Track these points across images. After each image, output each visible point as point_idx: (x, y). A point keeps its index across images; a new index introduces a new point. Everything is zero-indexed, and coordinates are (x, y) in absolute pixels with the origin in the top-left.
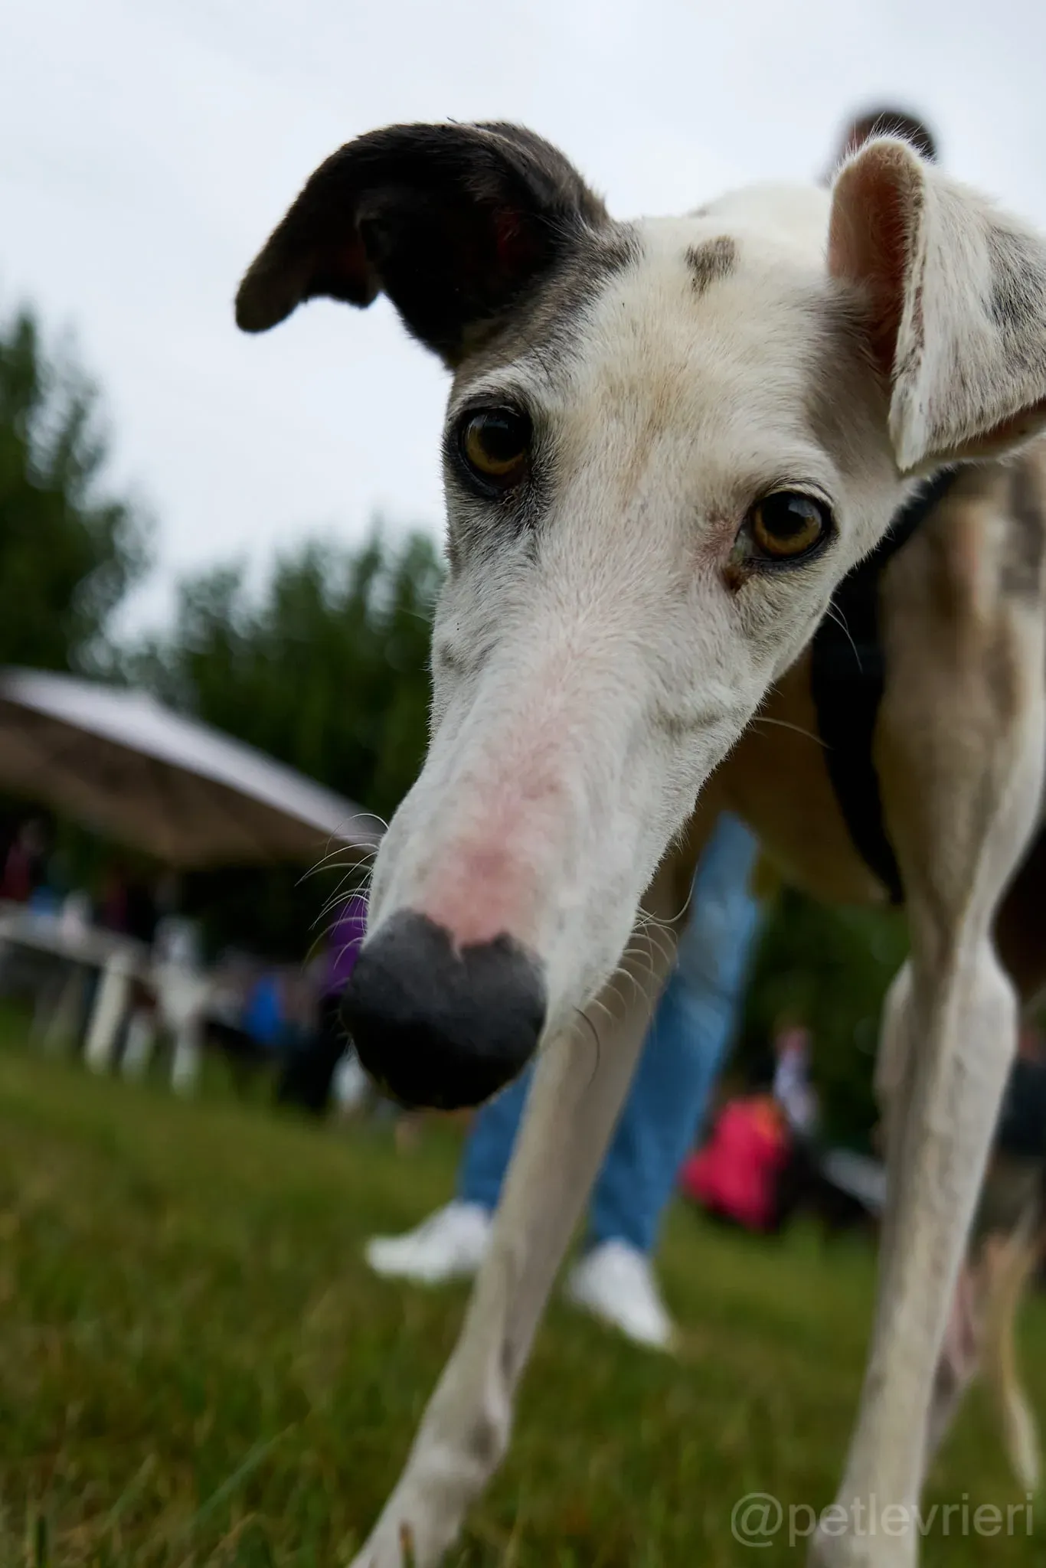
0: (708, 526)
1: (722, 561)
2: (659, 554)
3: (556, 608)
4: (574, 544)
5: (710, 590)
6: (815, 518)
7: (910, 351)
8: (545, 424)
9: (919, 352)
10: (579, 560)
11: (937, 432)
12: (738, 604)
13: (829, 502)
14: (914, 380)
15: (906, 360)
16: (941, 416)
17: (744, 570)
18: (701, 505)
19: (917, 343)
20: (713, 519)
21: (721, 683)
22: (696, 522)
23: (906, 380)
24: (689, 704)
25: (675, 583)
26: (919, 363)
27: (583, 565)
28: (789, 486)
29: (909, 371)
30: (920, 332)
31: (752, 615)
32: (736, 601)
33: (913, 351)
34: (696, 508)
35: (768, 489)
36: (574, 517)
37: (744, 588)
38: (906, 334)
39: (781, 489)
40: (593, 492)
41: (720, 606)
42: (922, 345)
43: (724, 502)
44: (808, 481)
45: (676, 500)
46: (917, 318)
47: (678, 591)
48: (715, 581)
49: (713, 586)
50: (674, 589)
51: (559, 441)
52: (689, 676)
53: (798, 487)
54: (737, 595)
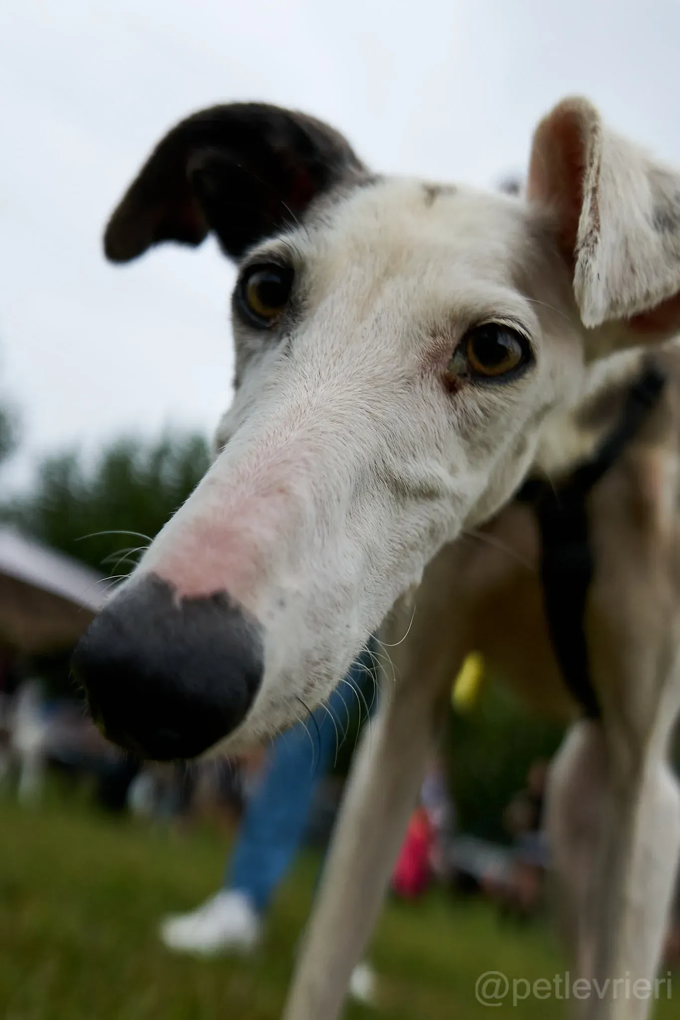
0: (430, 340)
1: (442, 369)
2: (390, 352)
3: (300, 380)
4: (319, 341)
5: (432, 389)
6: (516, 349)
7: (589, 231)
8: (303, 266)
9: (595, 233)
10: (322, 351)
11: (614, 305)
12: (455, 405)
13: (527, 335)
14: (592, 253)
15: (586, 238)
16: (616, 293)
17: (459, 379)
18: (424, 323)
19: (594, 226)
20: (434, 335)
21: (440, 464)
22: (419, 336)
23: (586, 253)
24: (412, 471)
25: (401, 375)
26: (596, 241)
27: (326, 354)
28: (494, 320)
29: (588, 245)
30: (596, 219)
31: (466, 416)
32: (453, 402)
33: (591, 232)
34: (420, 325)
35: (479, 321)
36: (321, 325)
37: (460, 393)
38: (585, 221)
39: (489, 321)
40: (336, 310)
41: (440, 403)
42: (598, 229)
43: (443, 323)
44: (512, 318)
45: (405, 317)
46: (594, 210)
47: (404, 381)
48: (435, 381)
49: (434, 385)
50: (400, 379)
51: (313, 277)
52: (412, 448)
53: (503, 322)
54: (455, 398)
